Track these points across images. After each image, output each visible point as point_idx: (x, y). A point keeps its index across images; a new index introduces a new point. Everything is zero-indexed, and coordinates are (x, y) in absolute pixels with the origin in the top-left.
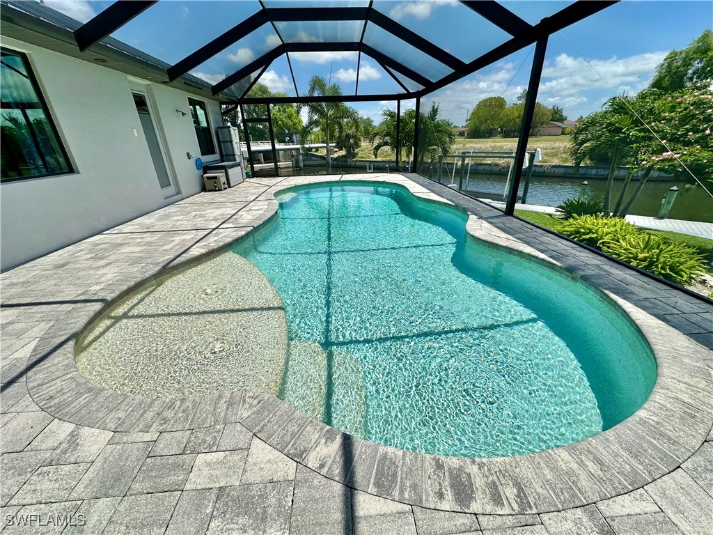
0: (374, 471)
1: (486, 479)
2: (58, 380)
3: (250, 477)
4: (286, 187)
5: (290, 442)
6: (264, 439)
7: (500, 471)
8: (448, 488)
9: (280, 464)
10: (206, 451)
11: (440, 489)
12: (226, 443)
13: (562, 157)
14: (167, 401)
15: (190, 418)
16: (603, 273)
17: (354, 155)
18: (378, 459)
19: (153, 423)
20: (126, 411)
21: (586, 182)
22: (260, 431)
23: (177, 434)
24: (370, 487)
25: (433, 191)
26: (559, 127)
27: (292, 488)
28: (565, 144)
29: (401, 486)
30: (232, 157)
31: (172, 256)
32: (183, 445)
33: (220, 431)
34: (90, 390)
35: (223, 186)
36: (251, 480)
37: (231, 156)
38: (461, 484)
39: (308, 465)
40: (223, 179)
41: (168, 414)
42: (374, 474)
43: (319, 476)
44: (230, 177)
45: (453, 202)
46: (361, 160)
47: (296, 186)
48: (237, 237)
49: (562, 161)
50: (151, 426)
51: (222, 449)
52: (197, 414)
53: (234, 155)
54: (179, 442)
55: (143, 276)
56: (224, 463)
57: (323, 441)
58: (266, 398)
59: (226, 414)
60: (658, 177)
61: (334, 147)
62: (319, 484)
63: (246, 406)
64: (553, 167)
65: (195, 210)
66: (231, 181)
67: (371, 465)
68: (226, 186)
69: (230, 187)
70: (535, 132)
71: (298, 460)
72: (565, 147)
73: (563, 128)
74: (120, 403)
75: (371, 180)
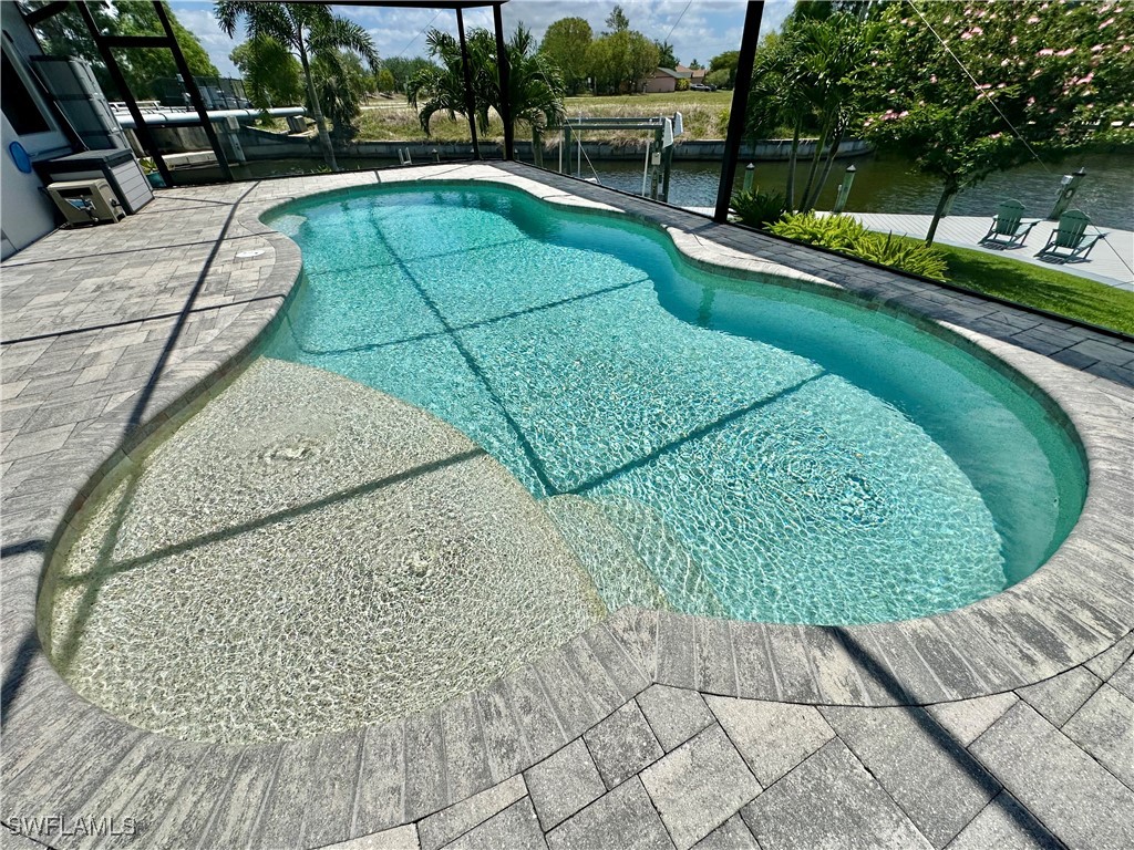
0: (926, 664)
1: (1048, 612)
2: (117, 779)
3: (770, 767)
4: (275, 204)
5: (772, 676)
6: (727, 692)
7: (1052, 595)
8: (1026, 645)
9: (793, 721)
10: (649, 762)
11: (1021, 651)
12: (670, 731)
13: (693, 128)
14: (468, 704)
15: (553, 716)
16: (908, 293)
17: (352, 132)
18: (913, 646)
19: (485, 761)
20: (395, 766)
21: (751, 166)
22: (706, 683)
23: (560, 758)
24: (945, 691)
25: (573, 193)
26: (672, 77)
27: (847, 750)
28: (695, 105)
29: (977, 670)
30: (102, 139)
31: (133, 392)
32: (595, 774)
33: (637, 715)
34: (243, 762)
35: (112, 209)
36: (776, 772)
37: (102, 137)
38: (1034, 633)
39: (837, 702)
40: (108, 196)
41: (499, 729)
42: (932, 672)
43: (866, 710)
44: (124, 189)
45: (622, 208)
46: (368, 141)
47: (294, 201)
48: (265, 322)
49: (695, 134)
50: (487, 769)
51: (673, 745)
52: (561, 703)
53: (106, 132)
54: (582, 774)
55: (99, 455)
56: (700, 767)
57: (818, 653)
58: (655, 620)
59: (613, 678)
60: (853, 151)
61: (304, 114)
62: (877, 723)
63: (636, 648)
64: (685, 143)
65: (88, 275)
66: (129, 197)
67: (914, 659)
68: (121, 211)
69: (130, 212)
70: (639, 86)
71: (814, 702)
72: (695, 110)
73: (677, 80)
74: (359, 757)
75: (440, 177)
